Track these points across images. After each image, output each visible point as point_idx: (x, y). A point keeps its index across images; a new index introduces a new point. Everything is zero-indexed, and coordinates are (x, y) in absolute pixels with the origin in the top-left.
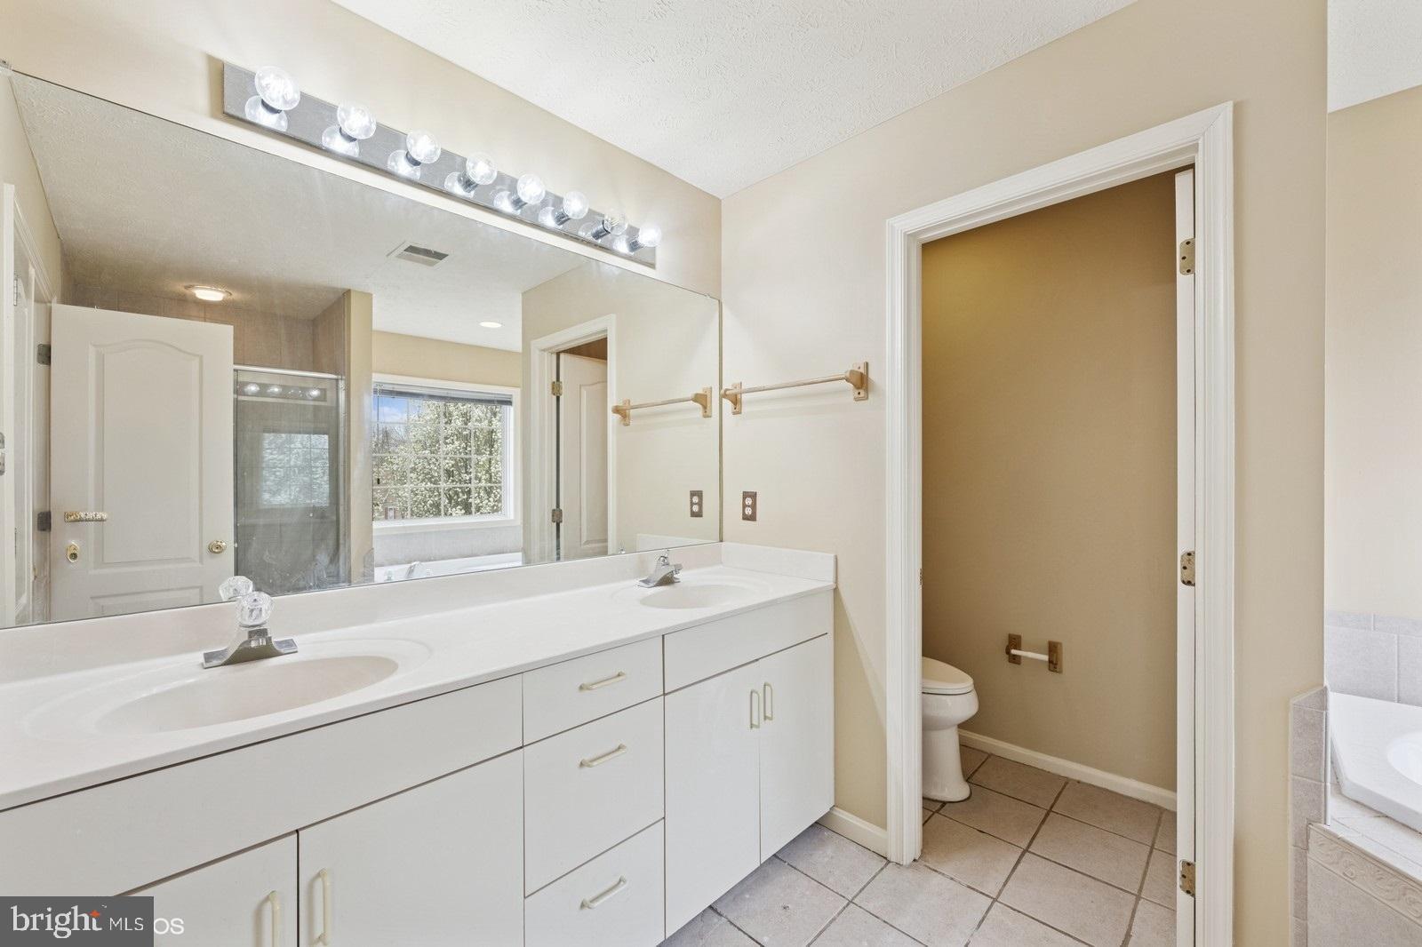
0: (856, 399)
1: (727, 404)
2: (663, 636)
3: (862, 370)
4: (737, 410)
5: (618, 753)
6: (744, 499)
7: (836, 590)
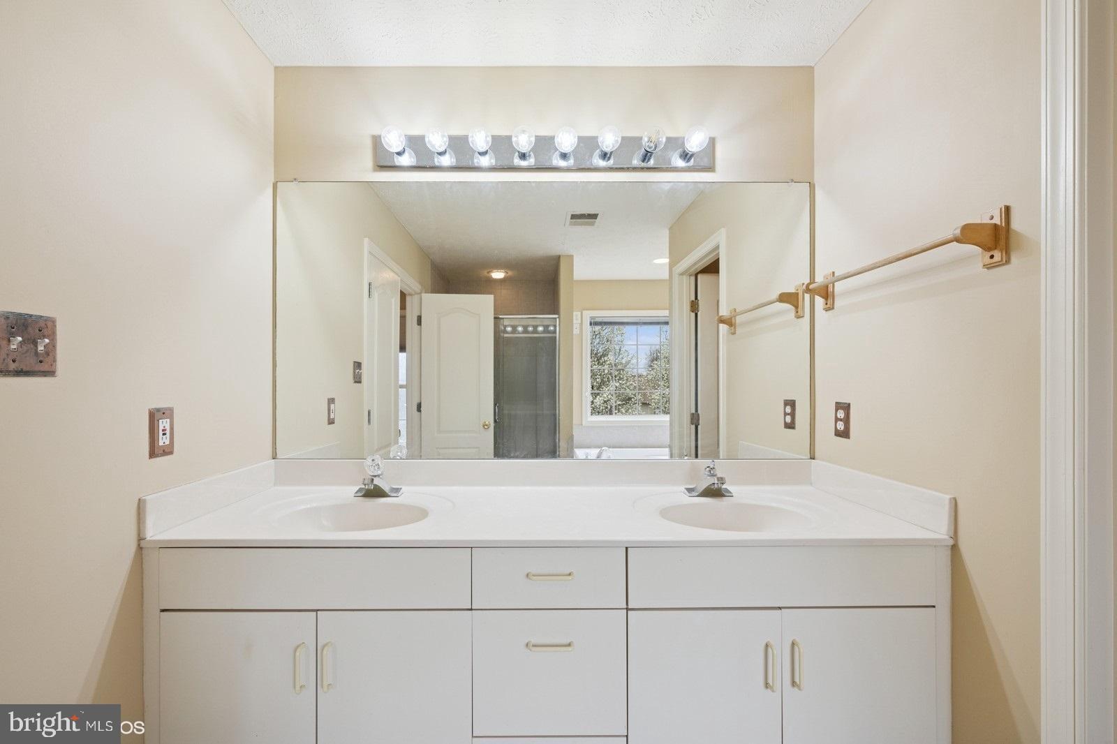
0: (989, 267)
1: (819, 301)
2: (627, 548)
3: (997, 221)
4: (828, 306)
5: (567, 648)
6: (836, 411)
7: (955, 548)
